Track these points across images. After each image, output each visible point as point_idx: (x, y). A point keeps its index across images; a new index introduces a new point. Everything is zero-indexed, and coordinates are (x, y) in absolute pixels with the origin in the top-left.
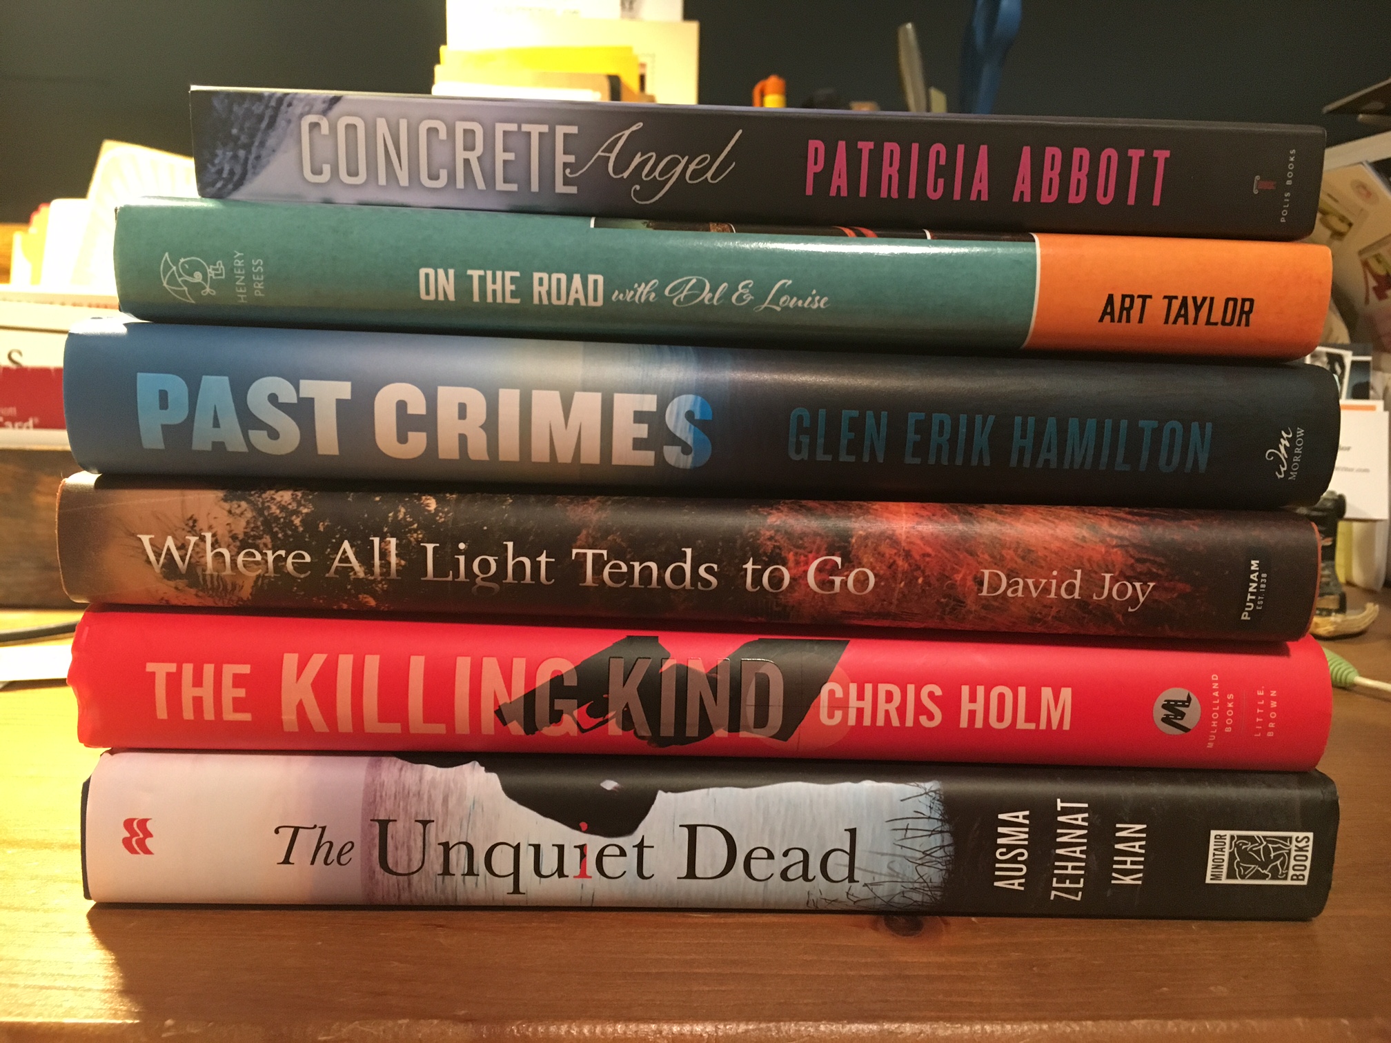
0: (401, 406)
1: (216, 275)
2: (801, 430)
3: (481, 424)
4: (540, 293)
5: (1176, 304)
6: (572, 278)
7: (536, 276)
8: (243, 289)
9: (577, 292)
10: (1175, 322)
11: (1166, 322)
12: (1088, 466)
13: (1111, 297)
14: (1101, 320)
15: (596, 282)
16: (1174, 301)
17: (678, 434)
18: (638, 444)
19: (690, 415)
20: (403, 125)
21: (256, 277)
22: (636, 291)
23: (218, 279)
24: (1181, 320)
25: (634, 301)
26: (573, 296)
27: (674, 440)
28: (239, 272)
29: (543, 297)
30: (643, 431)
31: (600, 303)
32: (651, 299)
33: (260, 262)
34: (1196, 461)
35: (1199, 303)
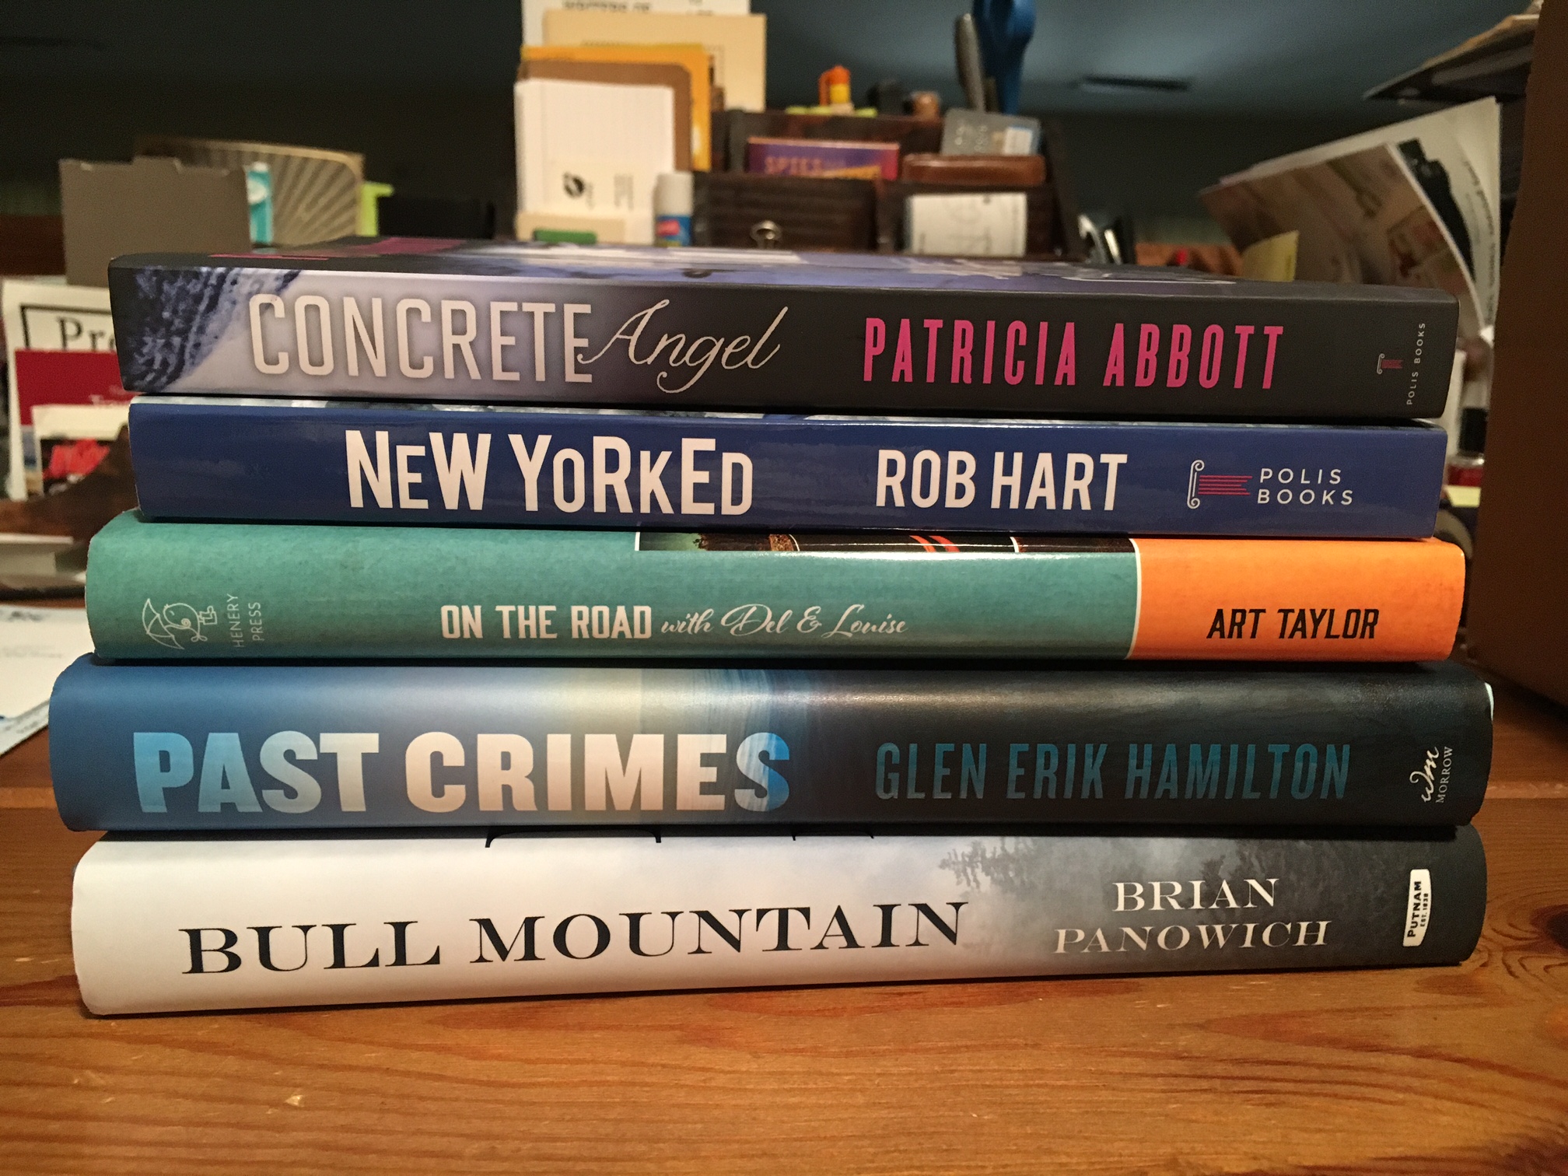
0: (437, 757)
1: (206, 621)
2: (890, 767)
3: (527, 774)
4: (579, 627)
5: (1292, 618)
6: (616, 611)
7: (575, 610)
8: (239, 635)
9: (621, 625)
10: (1292, 636)
11: (1282, 635)
12: (1213, 795)
13: (1220, 613)
14: (1210, 636)
15: (642, 614)
16: (1290, 615)
17: (751, 776)
18: (706, 788)
19: (764, 756)
20: (377, 306)
21: (253, 622)
22: (688, 622)
23: (210, 626)
24: (1298, 634)
25: (686, 632)
26: (617, 629)
27: (746, 783)
28: (234, 617)
29: (583, 631)
30: (711, 774)
31: (648, 634)
32: (705, 629)
33: (257, 606)
34: (1332, 786)
35: (1318, 617)
